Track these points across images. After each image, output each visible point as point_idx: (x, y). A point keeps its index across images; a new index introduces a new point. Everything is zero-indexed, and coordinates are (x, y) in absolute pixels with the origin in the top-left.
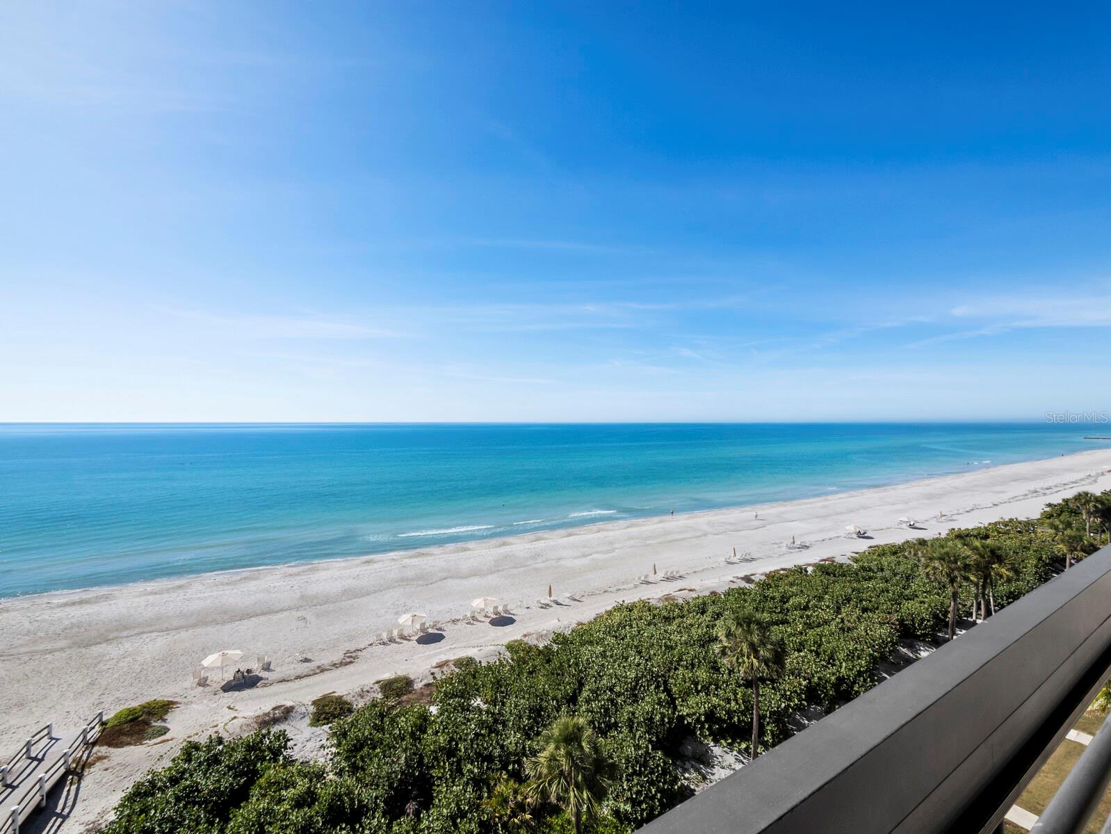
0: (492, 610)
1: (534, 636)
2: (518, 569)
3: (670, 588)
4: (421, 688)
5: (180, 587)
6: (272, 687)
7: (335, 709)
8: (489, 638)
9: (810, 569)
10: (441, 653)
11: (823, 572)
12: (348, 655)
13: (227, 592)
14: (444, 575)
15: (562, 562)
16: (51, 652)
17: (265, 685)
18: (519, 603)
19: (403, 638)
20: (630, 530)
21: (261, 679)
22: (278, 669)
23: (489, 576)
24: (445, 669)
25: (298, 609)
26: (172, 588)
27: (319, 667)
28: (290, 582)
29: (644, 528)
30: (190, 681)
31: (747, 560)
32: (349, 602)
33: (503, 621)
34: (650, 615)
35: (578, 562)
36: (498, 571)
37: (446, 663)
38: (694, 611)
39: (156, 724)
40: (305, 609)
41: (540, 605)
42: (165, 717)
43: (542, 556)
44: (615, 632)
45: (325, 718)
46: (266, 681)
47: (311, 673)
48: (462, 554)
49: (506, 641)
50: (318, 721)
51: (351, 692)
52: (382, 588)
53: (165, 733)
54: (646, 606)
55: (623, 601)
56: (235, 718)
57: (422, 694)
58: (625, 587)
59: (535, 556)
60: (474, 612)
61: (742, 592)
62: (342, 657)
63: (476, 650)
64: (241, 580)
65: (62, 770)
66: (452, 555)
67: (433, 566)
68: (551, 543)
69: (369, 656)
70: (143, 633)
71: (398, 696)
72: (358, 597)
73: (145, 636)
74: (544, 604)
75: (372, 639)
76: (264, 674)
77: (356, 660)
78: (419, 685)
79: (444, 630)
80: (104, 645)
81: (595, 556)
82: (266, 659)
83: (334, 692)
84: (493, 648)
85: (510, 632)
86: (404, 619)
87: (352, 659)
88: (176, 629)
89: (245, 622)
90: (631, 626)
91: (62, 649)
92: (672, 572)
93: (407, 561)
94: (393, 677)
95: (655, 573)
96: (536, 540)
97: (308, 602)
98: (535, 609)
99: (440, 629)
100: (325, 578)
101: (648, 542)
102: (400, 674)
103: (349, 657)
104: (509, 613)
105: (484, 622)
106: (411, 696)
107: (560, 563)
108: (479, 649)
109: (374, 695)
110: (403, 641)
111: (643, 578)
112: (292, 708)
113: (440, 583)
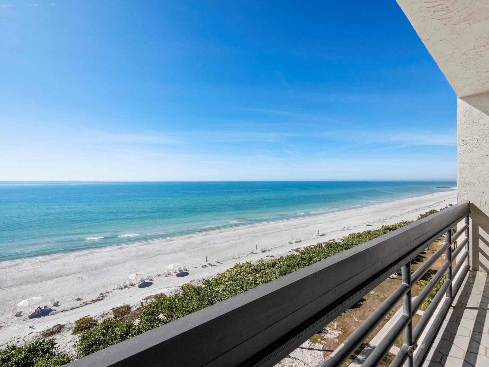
0: (178, 269)
1: (196, 281)
2: (194, 249)
3: (263, 256)
4: (135, 311)
5: (17, 264)
6: (57, 314)
7: (87, 324)
8: (175, 283)
9: (323, 245)
10: (149, 292)
11: (329, 246)
12: (101, 295)
13: (42, 266)
14: (158, 253)
15: (216, 245)
17: (53, 314)
18: (192, 265)
19: (132, 285)
20: (249, 229)
21: (52, 310)
22: (62, 305)
23: (180, 253)
24: (149, 300)
25: (79, 273)
26: (12, 265)
27: (84, 303)
28: (78, 260)
29: (255, 228)
30: (11, 314)
31: (298, 242)
32: (107, 268)
33: (183, 274)
34: (250, 269)
35: (223, 245)
36: (185, 250)
37: (149, 297)
40: (83, 273)
41: (202, 266)
43: (207, 243)
45: (81, 330)
46: (54, 312)
47: (80, 306)
48: (169, 242)
49: (181, 285)
50: (77, 331)
51: (97, 315)
52: (125, 261)
55: (239, 263)
56: (32, 332)
57: (135, 314)
58: (243, 255)
59: (203, 243)
60: (169, 271)
61: (293, 257)
62: (98, 297)
63: (166, 290)
64: (52, 259)
66: (164, 243)
67: (153, 249)
68: (212, 236)
69: (112, 295)
71: (122, 315)
72: (113, 266)
74: (204, 265)
75: (115, 287)
76: (54, 308)
77: (105, 298)
78: (134, 309)
79: (153, 280)
81: (231, 242)
82: (56, 300)
83: (89, 316)
84: (175, 288)
85: (185, 280)
86: (132, 277)
87: (103, 298)
88: (9, 287)
89: (49, 281)
90: (240, 275)
92: (265, 248)
93: (141, 247)
94: (122, 305)
95: (257, 249)
96: (205, 235)
97: (85, 269)
98: (199, 268)
99: (151, 280)
100: (97, 257)
101: (256, 235)
102: (126, 304)
103: (101, 297)
104: (187, 271)
105: (173, 275)
106: (129, 315)
107: (214, 246)
108: (168, 289)
109: (110, 316)
110: (131, 287)
111: (251, 251)
112: (64, 325)
113: (155, 257)
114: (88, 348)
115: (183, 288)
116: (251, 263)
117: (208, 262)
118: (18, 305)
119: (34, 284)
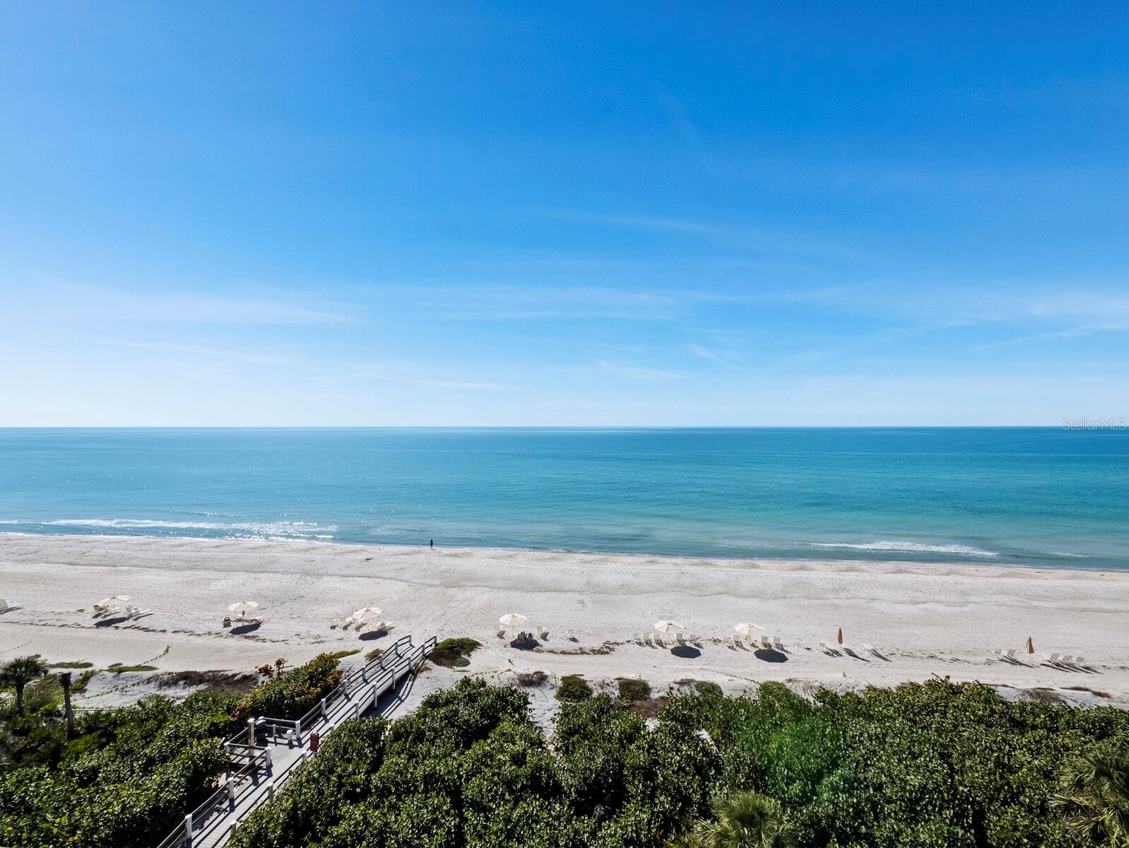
0: (760, 640)
1: (801, 684)
2: (810, 601)
3: (1057, 682)
4: (657, 699)
5: (510, 556)
7: (577, 690)
8: (748, 670)
10: (690, 670)
12: (607, 645)
13: (537, 567)
14: (720, 589)
15: (876, 605)
16: (431, 586)
17: (538, 651)
18: (796, 641)
19: (660, 643)
20: (1004, 580)
21: (538, 645)
22: (551, 641)
23: (772, 602)
24: (685, 688)
25: (581, 593)
26: (506, 556)
27: (581, 649)
29: (1033, 582)
30: (494, 632)
33: (771, 655)
34: (986, 709)
35: (900, 609)
37: (689, 683)
38: (1080, 727)
39: (463, 656)
40: (586, 595)
41: (825, 650)
42: (471, 653)
43: (848, 591)
44: (915, 715)
45: (568, 696)
46: (540, 648)
47: (574, 652)
48: (749, 570)
49: (763, 680)
50: (562, 696)
51: (594, 679)
53: (467, 665)
54: (986, 694)
56: (510, 670)
57: (655, 706)
58: (969, 658)
59: (839, 589)
60: (738, 637)
62: (602, 646)
63: (725, 679)
65: (407, 669)
66: (736, 570)
67: (712, 578)
68: (867, 577)
69: (623, 652)
70: (479, 586)
71: (633, 699)
72: (632, 594)
73: (479, 588)
74: (830, 650)
75: (631, 638)
76: (541, 641)
77: (611, 652)
78: (655, 695)
79: (701, 647)
80: (456, 589)
81: (930, 606)
82: (544, 630)
83: (582, 675)
84: (745, 682)
85: (774, 670)
86: (661, 626)
87: (608, 650)
89: (541, 594)
90: (944, 714)
91: (436, 586)
93: (688, 568)
94: (636, 679)
95: (1031, 651)
96: (847, 570)
97: (592, 589)
98: (818, 653)
99: (698, 645)
100: (610, 570)
102: (643, 678)
103: (607, 647)
104: (783, 649)
105: (748, 650)
106: (644, 703)
107: (870, 604)
108: (731, 678)
109: (613, 690)
110: (658, 646)
111: (1005, 653)
112: (546, 677)
113: (714, 596)
114: (568, 733)
115: (766, 689)
117: (844, 645)
118: (500, 619)
119: (524, 594)
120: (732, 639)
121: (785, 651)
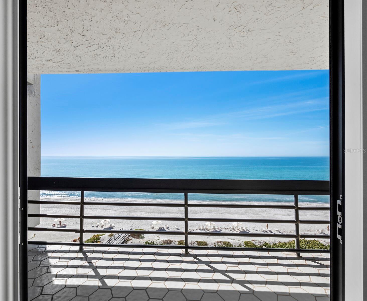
0: (241, 228)
1: (257, 242)
10: (220, 238)
12: (190, 230)
16: (124, 212)
18: (253, 228)
19: (208, 230)
22: (170, 229)
23: (243, 215)
24: (219, 244)
25: (177, 213)
30: (150, 227)
32: (192, 214)
37: (220, 242)
39: (142, 235)
40: (179, 214)
41: (262, 231)
42: (144, 235)
49: (244, 241)
52: (202, 212)
53: (143, 238)
56: (159, 239)
59: (264, 211)
60: (234, 227)
63: (232, 241)
65: (124, 240)
70: (141, 212)
73: (142, 213)
74: (264, 231)
79: (222, 231)
80: (134, 213)
82: (168, 226)
84: (239, 241)
86: (207, 224)
88: (148, 212)
89: (164, 214)
91: (126, 212)
94: (202, 241)
97: (180, 212)
98: (260, 232)
99: (220, 230)
102: (204, 241)
104: (248, 231)
105: (237, 231)
107: (275, 216)
109: (195, 245)
112: (172, 241)
113: (223, 214)
115: (246, 243)
116: (320, 242)
117: (268, 229)
118: (153, 222)
119: (157, 214)
120: (231, 228)
121: (249, 231)
